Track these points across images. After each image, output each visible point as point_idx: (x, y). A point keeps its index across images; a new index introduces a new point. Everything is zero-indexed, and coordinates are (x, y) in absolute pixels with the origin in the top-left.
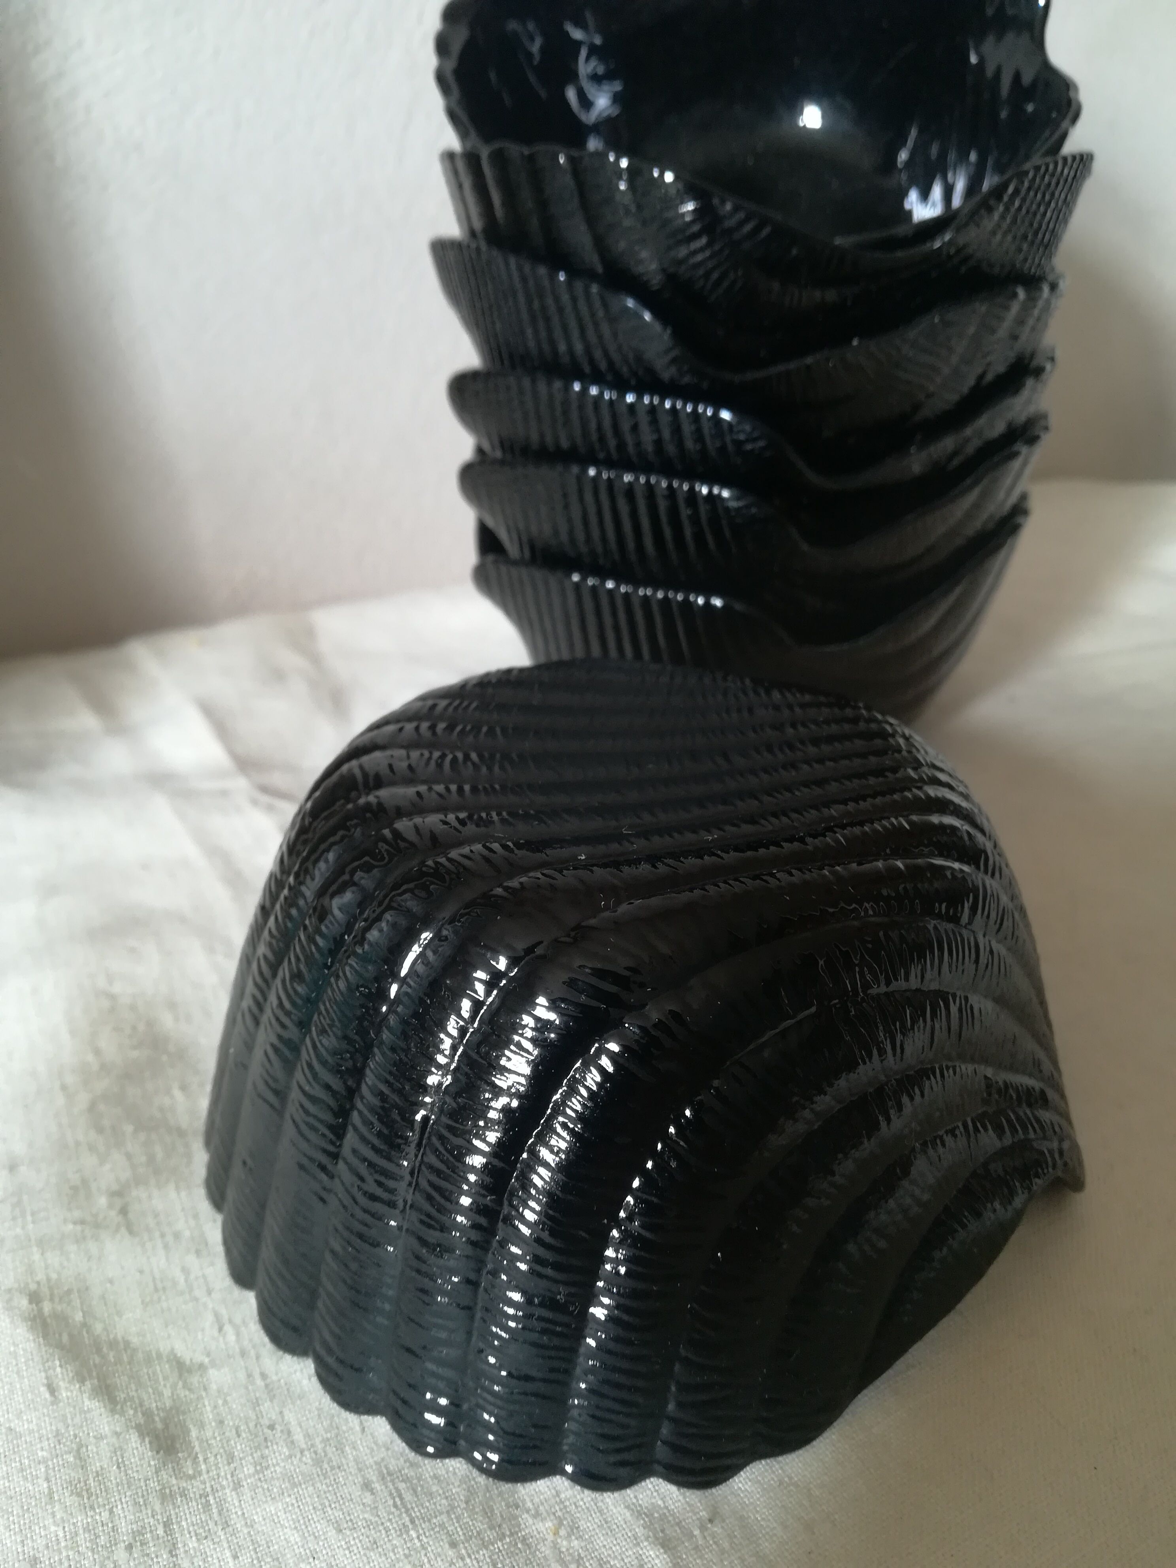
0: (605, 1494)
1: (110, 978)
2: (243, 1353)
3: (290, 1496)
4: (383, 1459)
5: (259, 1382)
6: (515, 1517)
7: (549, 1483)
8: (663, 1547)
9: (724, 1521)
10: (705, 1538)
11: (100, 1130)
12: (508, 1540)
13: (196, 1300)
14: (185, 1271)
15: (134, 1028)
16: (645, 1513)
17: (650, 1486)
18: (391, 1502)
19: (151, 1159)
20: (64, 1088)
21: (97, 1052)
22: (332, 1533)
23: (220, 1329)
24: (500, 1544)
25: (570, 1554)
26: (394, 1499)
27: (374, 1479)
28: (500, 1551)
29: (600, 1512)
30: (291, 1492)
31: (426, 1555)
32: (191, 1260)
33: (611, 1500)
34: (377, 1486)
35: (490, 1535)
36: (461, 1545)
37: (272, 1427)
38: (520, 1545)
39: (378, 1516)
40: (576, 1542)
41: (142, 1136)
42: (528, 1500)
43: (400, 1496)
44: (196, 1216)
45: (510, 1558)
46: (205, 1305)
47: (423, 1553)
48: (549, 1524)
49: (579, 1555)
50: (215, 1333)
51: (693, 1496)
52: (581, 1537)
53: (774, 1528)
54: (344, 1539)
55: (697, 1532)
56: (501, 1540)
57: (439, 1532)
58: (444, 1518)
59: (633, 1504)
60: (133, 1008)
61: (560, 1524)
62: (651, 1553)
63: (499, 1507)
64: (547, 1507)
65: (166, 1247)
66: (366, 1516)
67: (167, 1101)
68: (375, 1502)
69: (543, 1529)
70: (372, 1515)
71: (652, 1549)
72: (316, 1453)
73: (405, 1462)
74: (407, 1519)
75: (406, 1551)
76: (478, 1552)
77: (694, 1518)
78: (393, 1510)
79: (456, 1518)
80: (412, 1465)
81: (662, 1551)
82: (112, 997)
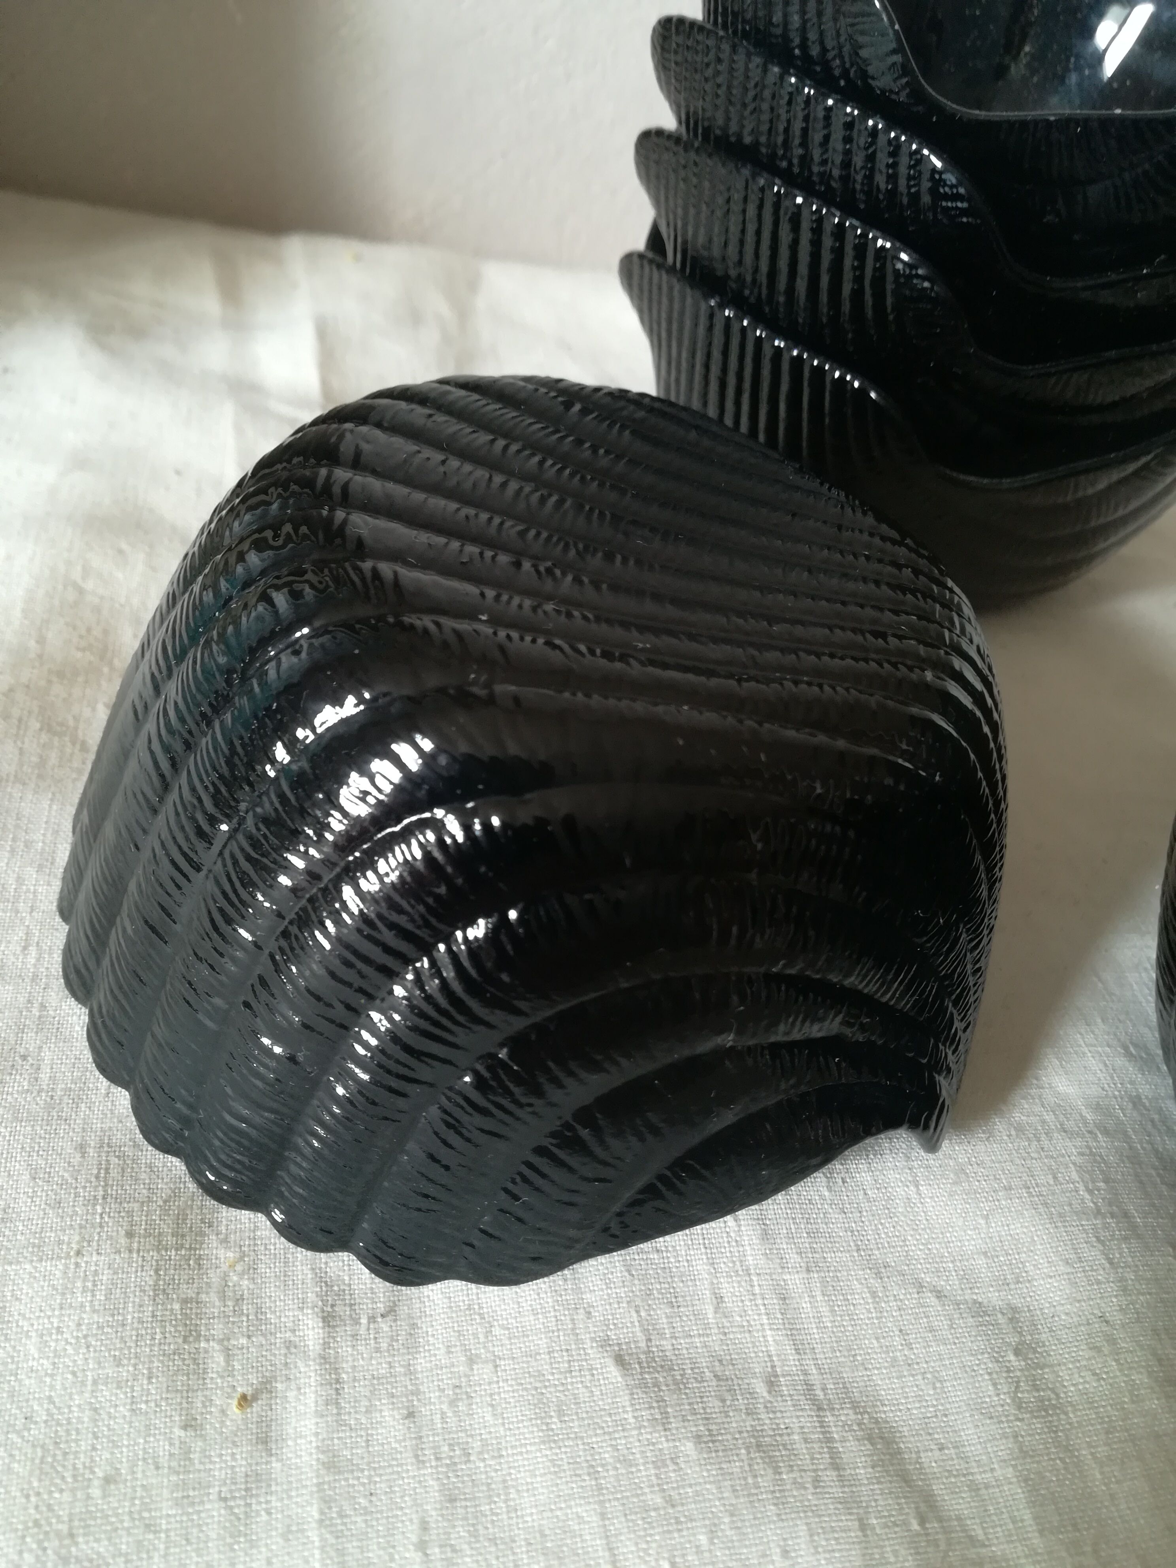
0: (299, 1249)
1: (86, 571)
2: (35, 978)
3: (6, 1127)
4: (110, 1129)
5: (36, 1012)
6: (202, 1234)
7: (252, 1216)
8: (324, 1322)
9: (395, 1321)
10: (368, 1329)
12: (183, 1252)
13: (17, 912)
14: (20, 880)
15: (89, 630)
16: (326, 1282)
17: (346, 1258)
18: (95, 1172)
19: (43, 761)
21: (41, 640)
22: (26, 1177)
23: (25, 948)
24: (173, 1252)
25: (235, 1291)
26: (99, 1169)
27: (92, 1144)
28: (170, 1260)
29: (285, 1262)
30: (9, 1124)
31: (99, 1233)
32: (31, 873)
33: (302, 1255)
34: (91, 1152)
35: (170, 1240)
36: (137, 1239)
37: (24, 1058)
38: (191, 1262)
39: (76, 1179)
40: (246, 1282)
41: (44, 737)
42: (224, 1223)
43: (107, 1170)
44: (56, 832)
45: (175, 1270)
46: (22, 919)
47: (98, 1230)
48: (230, 1255)
49: (242, 1295)
50: (19, 949)
51: (381, 1285)
52: (253, 1279)
53: (439, 1349)
54: (33, 1188)
55: (364, 1321)
56: (177, 1250)
57: (123, 1217)
58: (136, 1206)
59: (320, 1268)
60: (97, 610)
61: (241, 1259)
62: (310, 1322)
63: (193, 1217)
64: (238, 1239)
65: (13, 851)
66: (66, 1175)
67: (87, 712)
68: (81, 1164)
69: (222, 1256)
70: (72, 1176)
71: (312, 1319)
72: (52, 1097)
73: (130, 1140)
74: (101, 1193)
75: (83, 1223)
76: (148, 1251)
77: (370, 1306)
78: (93, 1179)
79: (147, 1211)
80: (136, 1145)
81: (321, 1325)
82: (81, 591)
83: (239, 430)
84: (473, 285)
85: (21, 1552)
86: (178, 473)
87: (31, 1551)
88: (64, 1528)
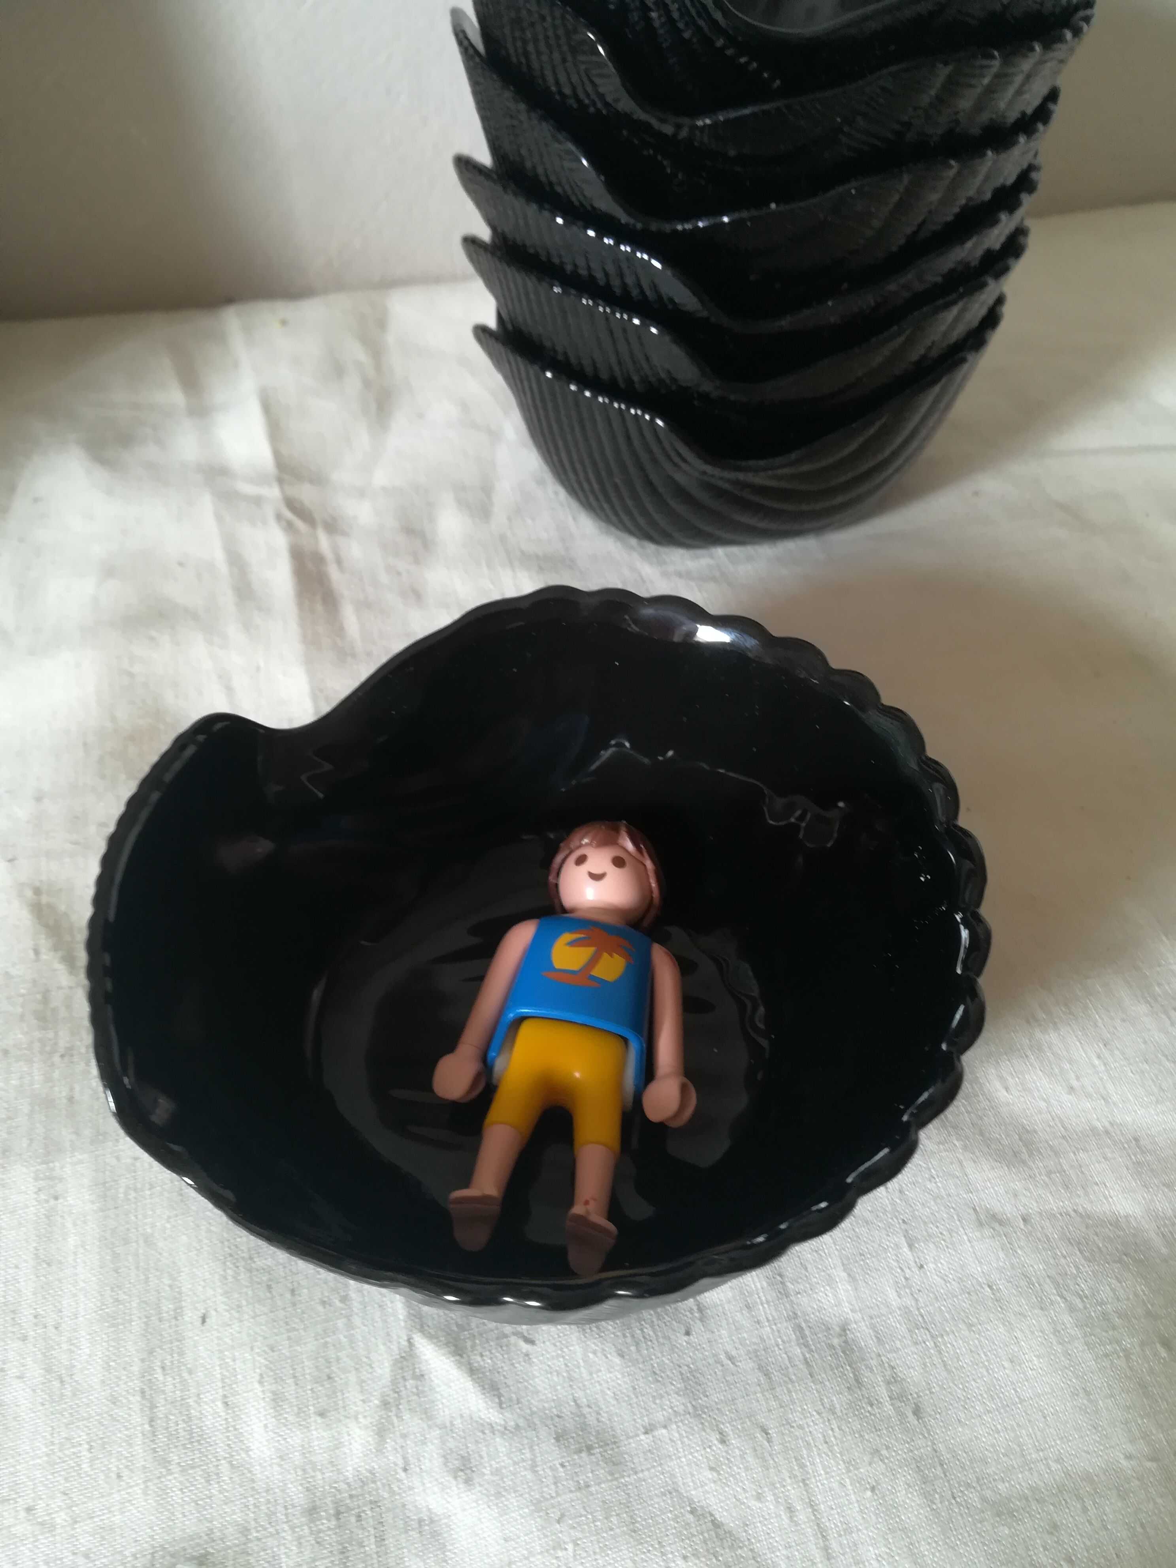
11: (103, 777)
20: (85, 744)
21: (113, 719)
82: (131, 675)
83: (219, 518)
84: (382, 323)
85: (225, 1270)
86: (181, 564)
87: (230, 1268)
88: (246, 1255)
